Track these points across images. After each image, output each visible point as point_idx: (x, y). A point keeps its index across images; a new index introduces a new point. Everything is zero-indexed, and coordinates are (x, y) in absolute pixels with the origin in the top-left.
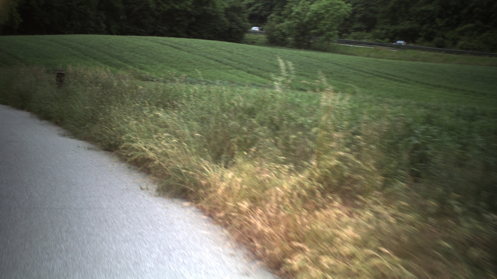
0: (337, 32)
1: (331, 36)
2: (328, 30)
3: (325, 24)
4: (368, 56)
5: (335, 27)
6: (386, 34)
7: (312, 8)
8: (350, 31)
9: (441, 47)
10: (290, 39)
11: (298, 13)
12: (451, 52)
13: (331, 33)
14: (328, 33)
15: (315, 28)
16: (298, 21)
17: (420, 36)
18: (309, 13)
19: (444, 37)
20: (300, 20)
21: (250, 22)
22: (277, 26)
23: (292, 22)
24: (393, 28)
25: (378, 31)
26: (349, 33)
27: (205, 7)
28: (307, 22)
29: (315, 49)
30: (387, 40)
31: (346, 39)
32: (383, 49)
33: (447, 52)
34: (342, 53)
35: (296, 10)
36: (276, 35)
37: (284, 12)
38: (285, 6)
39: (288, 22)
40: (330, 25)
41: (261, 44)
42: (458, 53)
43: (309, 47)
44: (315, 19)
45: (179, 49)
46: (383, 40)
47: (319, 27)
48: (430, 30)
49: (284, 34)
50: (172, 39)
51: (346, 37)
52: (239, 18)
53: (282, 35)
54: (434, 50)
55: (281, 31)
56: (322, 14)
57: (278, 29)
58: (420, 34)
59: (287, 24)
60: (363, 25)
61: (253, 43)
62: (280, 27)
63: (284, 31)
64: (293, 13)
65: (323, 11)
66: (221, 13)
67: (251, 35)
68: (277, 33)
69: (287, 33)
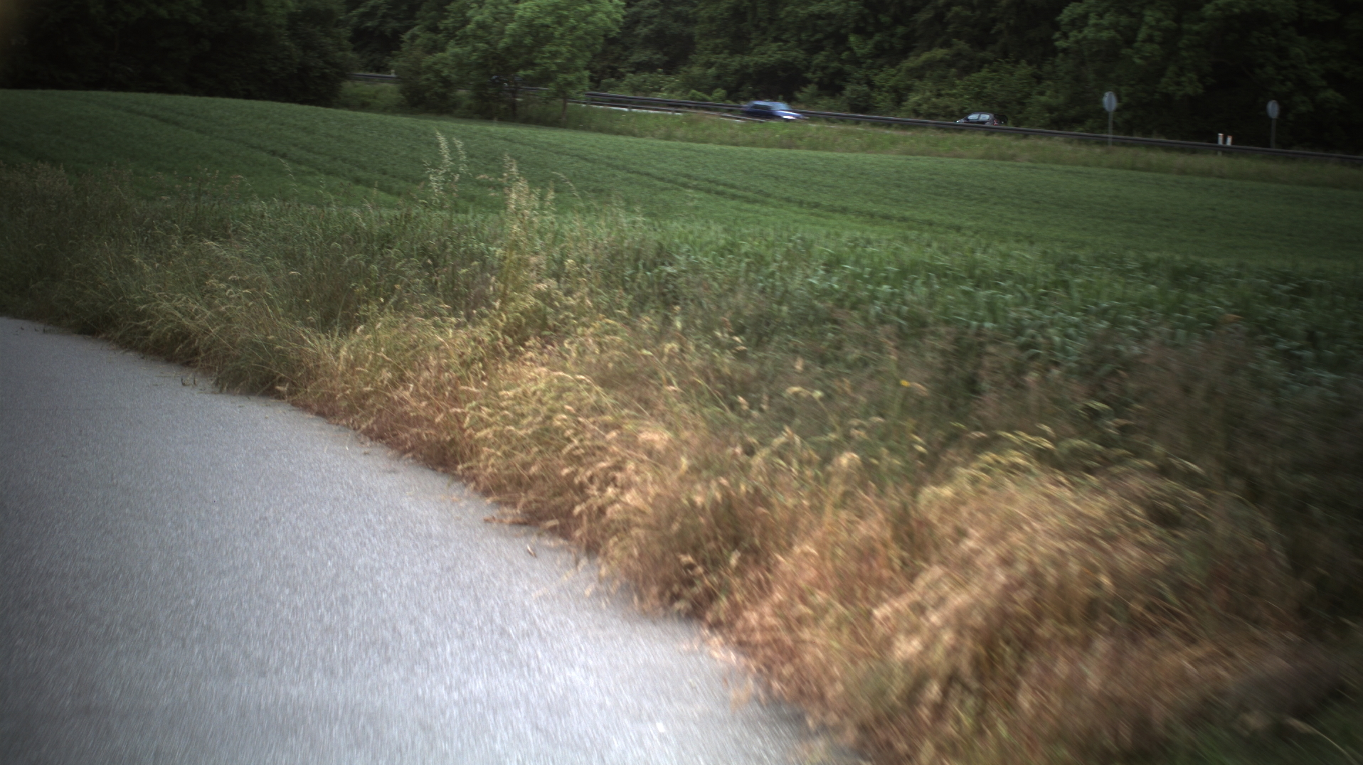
0: (587, 73)
1: (570, 84)
2: (563, 69)
3: (554, 55)
4: (669, 137)
5: (580, 63)
6: (718, 77)
7: (520, 13)
8: (622, 70)
9: (865, 110)
10: (461, 92)
11: (482, 26)
12: (889, 125)
13: (571, 77)
14: (561, 77)
15: (530, 64)
16: (481, 45)
17: (807, 82)
18: (512, 26)
19: (870, 84)
20: (488, 43)
21: (354, 50)
22: (429, 60)
23: (469, 48)
24: (736, 62)
25: (696, 71)
26: (620, 77)
27: (236, 13)
28: (508, 49)
29: (528, 121)
30: (719, 93)
31: (611, 93)
32: (710, 117)
33: (875, 124)
34: (601, 130)
35: (479, 18)
36: (424, 83)
37: (446, 22)
38: (447, 7)
39: (458, 50)
40: (568, 55)
41: (385, 110)
42: (904, 126)
43: (512, 115)
44: (528, 40)
45: (176, 123)
46: (709, 93)
47: (538, 61)
48: (835, 64)
49: (446, 82)
51: (610, 86)
52: (329, 40)
53: (440, 84)
54: (842, 120)
55: (437, 73)
56: (548, 26)
57: (429, 68)
58: (809, 75)
59: (456, 55)
60: (655, 54)
61: (364, 106)
62: (435, 63)
63: (445, 72)
64: (470, 27)
65: (548, 20)
66: (280, 26)
67: (358, 83)
68: (428, 79)
69: (454, 77)
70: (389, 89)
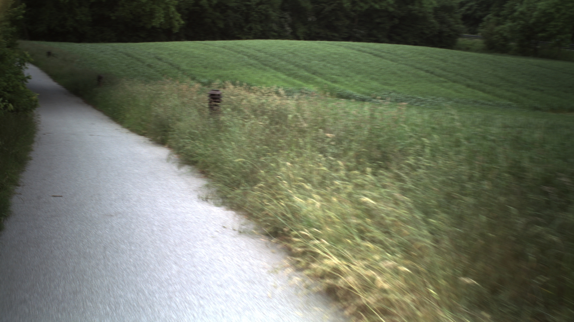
1: (562, 40)
2: (560, 33)
3: (555, 26)
7: (539, 7)
10: (512, 44)
11: (522, 13)
13: (563, 37)
14: (559, 36)
15: (544, 31)
16: (522, 22)
18: (535, 13)
20: (524, 21)
21: (464, 24)
22: (498, 28)
23: (515, 23)
27: (410, 7)
28: (534, 24)
35: (520, 9)
36: (495, 39)
37: (504, 12)
38: (505, 5)
39: (510, 24)
40: (561, 26)
41: (477, 51)
43: (536, 54)
44: (543, 20)
45: (381, 57)
47: (547, 29)
49: (506, 39)
50: (371, 44)
52: (451, 19)
53: (503, 40)
55: (501, 34)
56: (551, 13)
57: (497, 33)
59: (510, 26)
61: (468, 49)
62: (500, 30)
63: (505, 34)
64: (516, 14)
65: (552, 10)
66: (430, 13)
67: (466, 39)
68: (496, 37)
69: (509, 36)
70: (479, 42)
